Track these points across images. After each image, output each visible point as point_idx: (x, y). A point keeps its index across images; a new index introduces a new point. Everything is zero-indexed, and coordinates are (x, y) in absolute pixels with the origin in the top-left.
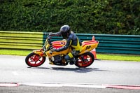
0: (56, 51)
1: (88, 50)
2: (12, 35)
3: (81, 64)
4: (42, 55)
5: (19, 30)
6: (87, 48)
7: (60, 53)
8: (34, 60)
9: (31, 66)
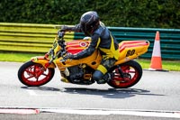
0: (72, 58)
1: (129, 58)
2: (24, 30)
3: (118, 83)
4: (47, 65)
5: (35, 22)
6: (129, 53)
7: (80, 62)
8: (34, 74)
9: (28, 84)
